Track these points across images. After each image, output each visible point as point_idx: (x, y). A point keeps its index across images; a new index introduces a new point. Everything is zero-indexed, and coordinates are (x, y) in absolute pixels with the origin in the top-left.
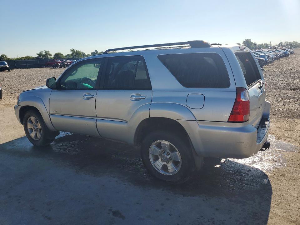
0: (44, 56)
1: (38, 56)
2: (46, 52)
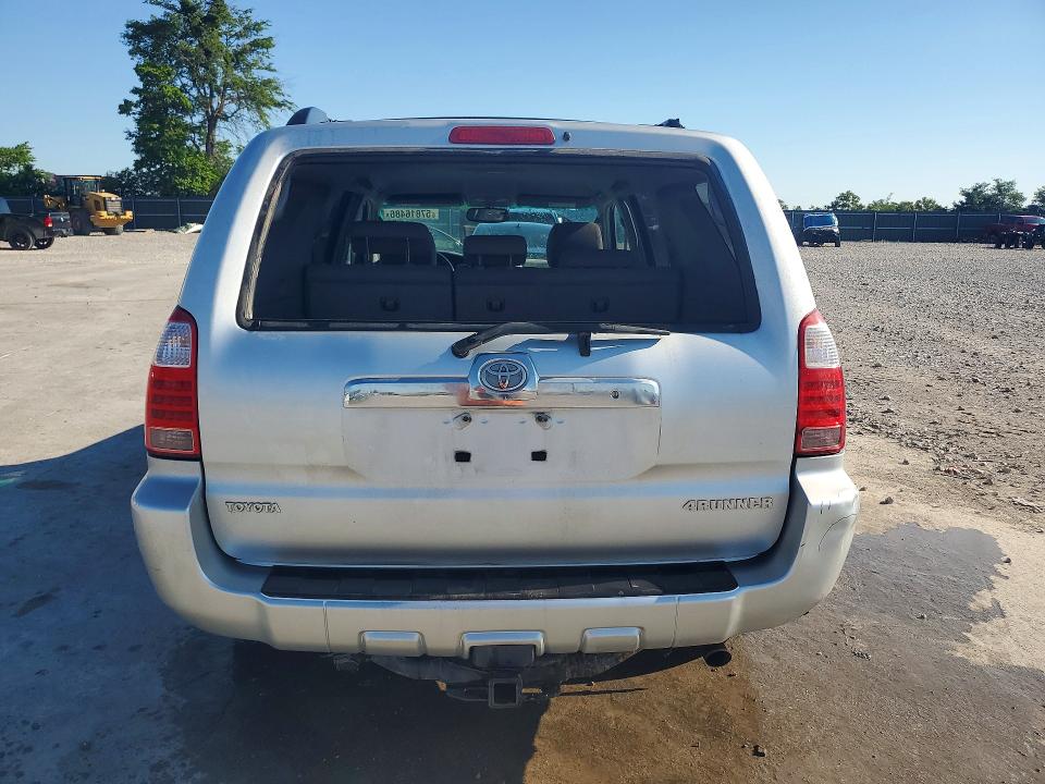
0: (988, 199)
1: (963, 199)
2: (999, 187)
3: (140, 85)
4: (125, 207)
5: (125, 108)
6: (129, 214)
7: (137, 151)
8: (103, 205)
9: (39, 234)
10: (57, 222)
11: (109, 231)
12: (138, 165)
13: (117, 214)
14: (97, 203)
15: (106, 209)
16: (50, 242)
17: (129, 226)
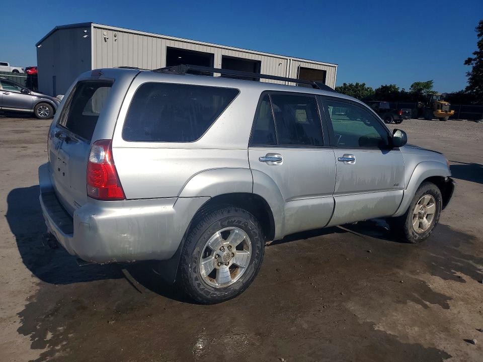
3: (478, 50)
4: (451, 109)
5: (468, 62)
6: (452, 112)
7: (470, 82)
8: (440, 106)
9: (396, 117)
10: (404, 113)
11: (442, 119)
12: (468, 88)
13: (446, 111)
14: (438, 106)
15: (441, 109)
16: (401, 121)
17: (452, 118)
